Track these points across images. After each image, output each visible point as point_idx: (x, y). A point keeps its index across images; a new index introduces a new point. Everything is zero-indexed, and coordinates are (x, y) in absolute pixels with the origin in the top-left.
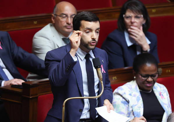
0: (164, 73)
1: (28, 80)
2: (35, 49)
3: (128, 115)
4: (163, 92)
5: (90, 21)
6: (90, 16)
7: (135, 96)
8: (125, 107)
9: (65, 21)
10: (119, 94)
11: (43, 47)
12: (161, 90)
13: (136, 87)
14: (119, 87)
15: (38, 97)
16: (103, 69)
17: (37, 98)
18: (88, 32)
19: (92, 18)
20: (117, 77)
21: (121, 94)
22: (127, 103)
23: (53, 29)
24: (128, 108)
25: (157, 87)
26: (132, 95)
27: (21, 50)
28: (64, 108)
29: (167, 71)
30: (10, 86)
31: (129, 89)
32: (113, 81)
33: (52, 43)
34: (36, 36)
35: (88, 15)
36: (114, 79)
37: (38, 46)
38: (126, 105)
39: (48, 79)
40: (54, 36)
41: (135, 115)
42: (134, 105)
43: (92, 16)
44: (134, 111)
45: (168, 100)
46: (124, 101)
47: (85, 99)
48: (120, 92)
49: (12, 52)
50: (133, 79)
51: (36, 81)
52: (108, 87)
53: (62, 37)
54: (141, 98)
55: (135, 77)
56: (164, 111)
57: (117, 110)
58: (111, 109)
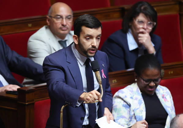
0: (166, 75)
2: (30, 53)
3: (130, 119)
4: (166, 94)
5: (91, 28)
6: (91, 23)
7: (136, 99)
8: (127, 111)
9: (60, 23)
11: (39, 51)
12: (164, 93)
14: (120, 91)
17: (33, 104)
19: (93, 25)
20: (117, 80)
21: (122, 97)
22: (128, 106)
24: (130, 111)
25: (160, 90)
26: (134, 98)
27: (16, 54)
28: (62, 114)
29: (170, 73)
30: (5, 92)
31: (130, 92)
32: (113, 84)
33: (48, 46)
34: (31, 39)
35: (89, 21)
36: (113, 82)
37: (33, 49)
38: (127, 109)
39: (45, 84)
40: (49, 39)
41: (137, 119)
42: (136, 108)
44: (136, 115)
45: (171, 103)
46: (125, 105)
49: (6, 56)
50: (134, 82)
51: (32, 87)
53: (58, 40)
54: (143, 102)
55: (136, 80)
56: (167, 115)
57: (118, 114)
58: (110, 119)
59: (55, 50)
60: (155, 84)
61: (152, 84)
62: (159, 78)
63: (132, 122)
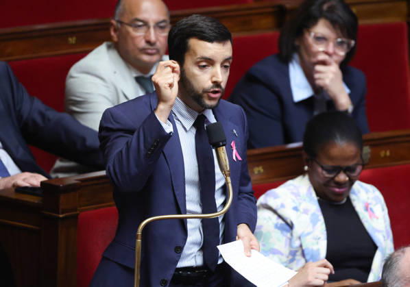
0: (375, 158)
1: (53, 176)
2: (71, 102)
3: (291, 257)
4: (374, 202)
5: (210, 40)
6: (210, 30)
7: (306, 212)
8: (284, 238)
9: (142, 37)
10: (270, 208)
11: (91, 98)
12: (368, 198)
13: (309, 190)
14: (269, 192)
15: (78, 215)
16: (235, 151)
17: (76, 217)
18: (204, 66)
19: (215, 34)
20: (263, 168)
21: (274, 207)
22: (287, 228)
23: (114, 55)
24: (291, 240)
25: (359, 192)
26: (301, 208)
27: (38, 105)
28: (139, 241)
29: (382, 154)
30: (13, 190)
32: (256, 177)
33: (112, 89)
34: (73, 71)
35: (205, 26)
36: (256, 172)
37: (78, 95)
38: (285, 233)
39: (103, 173)
40: (115, 72)
41: (308, 257)
42: (306, 232)
43: (216, 28)
44: (304, 248)
45: (385, 221)
46: (281, 224)
47: (188, 220)
48: (272, 202)
49: (17, 109)
50: (302, 173)
51: (73, 178)
52: (246, 193)
53: (135, 75)
54: (321, 218)
55: (306, 168)
56: (375, 248)
57: (264, 245)
58: (252, 248)
59: (126, 97)
60: (347, 179)
61: (342, 177)
62: (357, 165)
63: (295, 262)
